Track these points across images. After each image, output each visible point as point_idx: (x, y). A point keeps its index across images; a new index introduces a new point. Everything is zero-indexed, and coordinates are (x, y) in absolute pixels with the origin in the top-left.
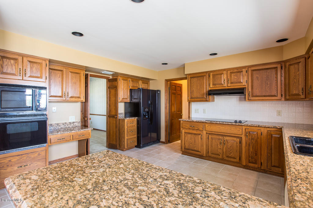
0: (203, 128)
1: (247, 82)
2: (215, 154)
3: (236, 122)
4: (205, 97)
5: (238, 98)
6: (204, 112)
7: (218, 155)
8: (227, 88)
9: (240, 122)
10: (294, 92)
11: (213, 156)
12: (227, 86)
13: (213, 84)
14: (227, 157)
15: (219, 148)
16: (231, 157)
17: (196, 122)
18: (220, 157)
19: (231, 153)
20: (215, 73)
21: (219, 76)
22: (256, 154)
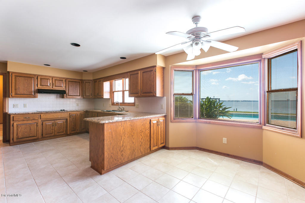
0: (38, 118)
1: (66, 87)
2: (49, 134)
3: (61, 110)
4: (33, 94)
5: (55, 96)
6: (25, 106)
7: (51, 134)
8: (52, 89)
9: (64, 110)
10: (88, 95)
11: (47, 136)
12: (52, 88)
13: (41, 85)
14: (58, 133)
15: (52, 129)
16: (60, 132)
17: (32, 114)
18: (53, 135)
19: (60, 130)
20: (42, 77)
21: (46, 80)
22: (75, 126)
